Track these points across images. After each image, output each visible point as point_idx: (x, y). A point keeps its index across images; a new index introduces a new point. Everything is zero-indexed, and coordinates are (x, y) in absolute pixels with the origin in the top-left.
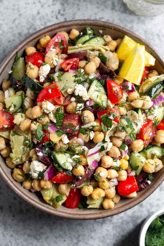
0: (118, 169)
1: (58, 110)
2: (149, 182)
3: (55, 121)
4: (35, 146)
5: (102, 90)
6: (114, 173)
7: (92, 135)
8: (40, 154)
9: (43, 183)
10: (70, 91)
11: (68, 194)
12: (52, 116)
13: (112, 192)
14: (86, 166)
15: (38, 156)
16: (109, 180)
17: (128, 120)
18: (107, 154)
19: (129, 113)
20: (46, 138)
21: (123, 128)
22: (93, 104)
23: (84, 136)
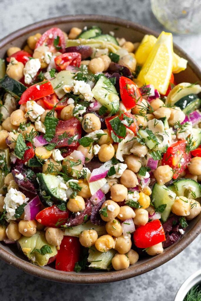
0: (135, 206)
1: (48, 115)
2: (182, 231)
3: (44, 130)
4: (13, 166)
5: (113, 88)
6: (128, 211)
7: (97, 149)
8: (20, 176)
9: (22, 224)
10: (66, 88)
11: (59, 242)
12: (39, 124)
13: (126, 243)
14: (87, 199)
15: (16, 179)
16: (121, 221)
17: (149, 132)
18: (120, 181)
19: (151, 122)
20: (29, 154)
21: (143, 140)
22: (98, 107)
23: (85, 150)
